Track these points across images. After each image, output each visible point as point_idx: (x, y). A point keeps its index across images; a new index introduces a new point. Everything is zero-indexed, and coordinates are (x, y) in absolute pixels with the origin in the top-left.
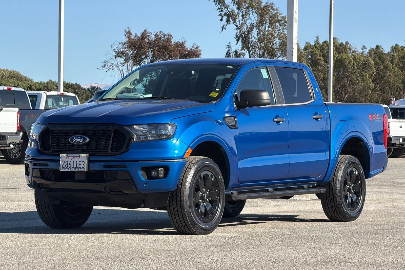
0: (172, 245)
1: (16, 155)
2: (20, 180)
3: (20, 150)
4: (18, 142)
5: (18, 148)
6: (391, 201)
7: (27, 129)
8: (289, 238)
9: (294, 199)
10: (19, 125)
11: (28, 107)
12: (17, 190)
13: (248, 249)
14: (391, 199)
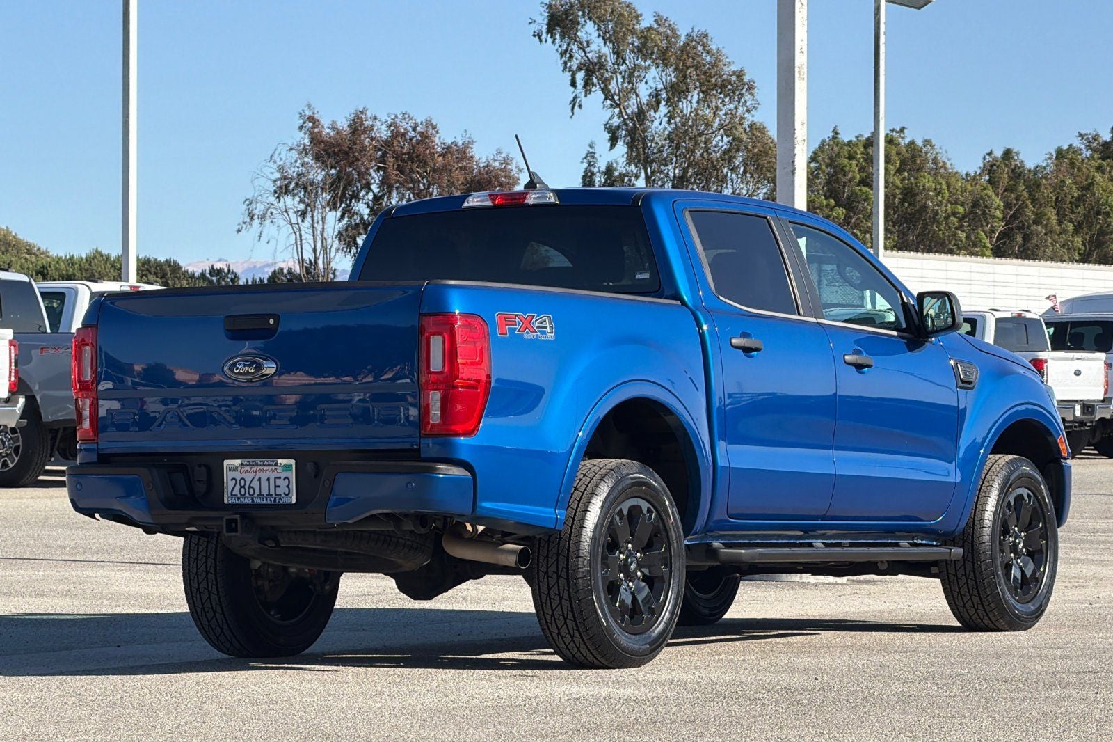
0: (475, 726)
1: (6, 460)
2: (21, 533)
3: (19, 446)
4: (13, 425)
5: (11, 442)
6: (1076, 584)
7: (37, 387)
8: (812, 701)
9: (801, 581)
10: (15, 377)
11: (41, 326)
12: (14, 563)
13: (700, 736)
14: (1075, 577)
